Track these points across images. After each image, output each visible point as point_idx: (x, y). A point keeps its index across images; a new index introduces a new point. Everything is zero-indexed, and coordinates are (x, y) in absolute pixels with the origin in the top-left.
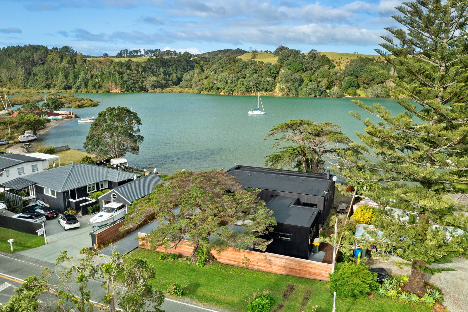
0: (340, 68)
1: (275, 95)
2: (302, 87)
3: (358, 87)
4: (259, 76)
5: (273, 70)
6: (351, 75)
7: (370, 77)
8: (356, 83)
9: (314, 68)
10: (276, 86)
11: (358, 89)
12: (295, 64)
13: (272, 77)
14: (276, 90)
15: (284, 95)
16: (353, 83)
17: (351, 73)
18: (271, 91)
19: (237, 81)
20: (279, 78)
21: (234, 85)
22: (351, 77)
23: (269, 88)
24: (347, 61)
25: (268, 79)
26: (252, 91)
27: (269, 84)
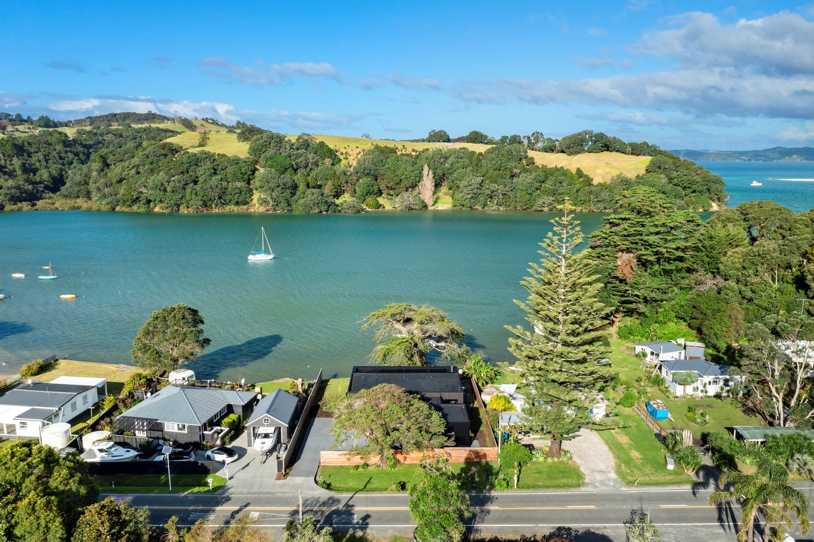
0: (349, 163)
1: (252, 210)
2: (296, 197)
3: (380, 193)
4: (221, 179)
5: (244, 169)
6: (368, 174)
7: (396, 178)
8: (376, 188)
9: (310, 164)
10: (252, 195)
11: (380, 196)
12: (280, 159)
13: (244, 181)
14: (253, 202)
15: (268, 211)
16: (371, 188)
17: (366, 172)
18: (245, 204)
19: (184, 189)
20: (256, 183)
21: (180, 196)
22: (369, 179)
23: (241, 199)
24: (357, 151)
25: (239, 184)
26: (213, 206)
27: (241, 193)
